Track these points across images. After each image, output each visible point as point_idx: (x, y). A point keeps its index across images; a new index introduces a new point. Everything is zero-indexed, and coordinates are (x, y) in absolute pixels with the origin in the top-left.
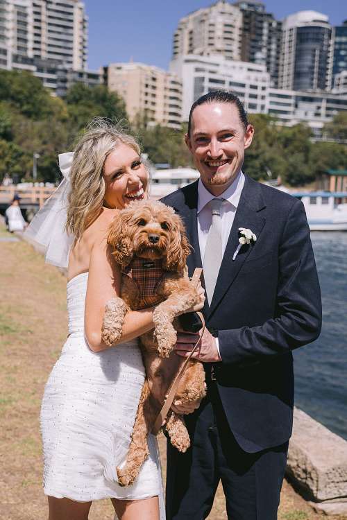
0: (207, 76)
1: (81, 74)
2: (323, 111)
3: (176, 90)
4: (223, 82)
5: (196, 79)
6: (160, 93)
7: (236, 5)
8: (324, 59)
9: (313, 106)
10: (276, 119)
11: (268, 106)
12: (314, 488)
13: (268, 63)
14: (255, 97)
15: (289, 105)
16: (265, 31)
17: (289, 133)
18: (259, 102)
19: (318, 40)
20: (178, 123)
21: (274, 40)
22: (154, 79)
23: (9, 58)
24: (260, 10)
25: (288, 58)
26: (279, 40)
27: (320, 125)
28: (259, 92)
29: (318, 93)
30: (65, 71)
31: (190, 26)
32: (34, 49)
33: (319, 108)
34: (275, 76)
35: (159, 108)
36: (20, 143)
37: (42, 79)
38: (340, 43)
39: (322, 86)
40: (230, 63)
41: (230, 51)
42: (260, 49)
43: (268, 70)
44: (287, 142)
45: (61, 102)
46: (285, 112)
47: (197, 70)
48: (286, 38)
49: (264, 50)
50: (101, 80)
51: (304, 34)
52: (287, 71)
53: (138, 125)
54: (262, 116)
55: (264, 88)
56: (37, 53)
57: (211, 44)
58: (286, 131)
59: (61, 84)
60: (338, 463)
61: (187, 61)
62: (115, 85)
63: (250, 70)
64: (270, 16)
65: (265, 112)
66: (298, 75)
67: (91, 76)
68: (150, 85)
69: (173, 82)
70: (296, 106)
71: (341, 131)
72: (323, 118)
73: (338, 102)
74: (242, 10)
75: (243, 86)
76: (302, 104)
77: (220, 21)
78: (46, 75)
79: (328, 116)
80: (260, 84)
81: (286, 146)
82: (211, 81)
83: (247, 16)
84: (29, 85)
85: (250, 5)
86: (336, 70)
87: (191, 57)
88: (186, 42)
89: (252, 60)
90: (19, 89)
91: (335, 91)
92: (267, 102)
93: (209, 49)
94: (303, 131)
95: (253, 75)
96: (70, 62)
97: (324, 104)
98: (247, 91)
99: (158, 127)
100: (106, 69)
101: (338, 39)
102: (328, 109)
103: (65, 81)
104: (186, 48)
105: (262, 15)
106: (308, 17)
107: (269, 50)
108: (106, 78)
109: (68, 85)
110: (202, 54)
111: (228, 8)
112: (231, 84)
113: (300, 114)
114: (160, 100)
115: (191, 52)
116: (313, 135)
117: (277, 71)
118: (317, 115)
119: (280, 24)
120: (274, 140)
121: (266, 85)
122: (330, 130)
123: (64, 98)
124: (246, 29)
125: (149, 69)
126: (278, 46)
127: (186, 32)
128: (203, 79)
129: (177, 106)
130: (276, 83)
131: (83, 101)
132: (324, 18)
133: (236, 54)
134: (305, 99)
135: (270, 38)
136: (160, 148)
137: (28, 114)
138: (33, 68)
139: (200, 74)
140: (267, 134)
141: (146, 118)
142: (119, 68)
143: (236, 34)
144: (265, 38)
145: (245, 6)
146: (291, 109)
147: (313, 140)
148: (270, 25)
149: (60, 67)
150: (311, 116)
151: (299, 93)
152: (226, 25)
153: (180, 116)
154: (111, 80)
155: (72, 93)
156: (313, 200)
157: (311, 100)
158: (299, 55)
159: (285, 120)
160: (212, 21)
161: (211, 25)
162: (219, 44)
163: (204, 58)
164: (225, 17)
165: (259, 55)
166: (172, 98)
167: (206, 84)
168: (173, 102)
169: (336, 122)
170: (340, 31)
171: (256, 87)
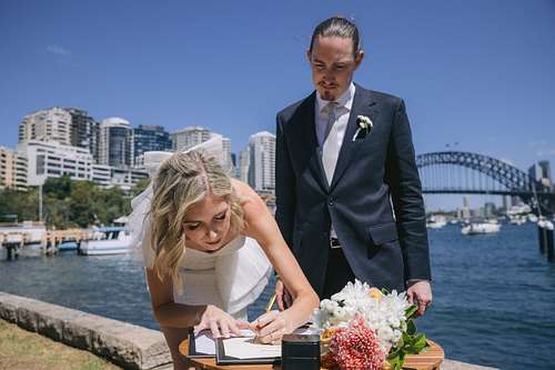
0: (47, 155)
2: (129, 179)
3: (22, 164)
4: (59, 159)
5: (38, 157)
6: (9, 165)
7: (67, 110)
8: (128, 147)
9: (124, 176)
10: (98, 184)
11: (92, 175)
13: (91, 148)
14: (83, 169)
15: (107, 175)
16: (88, 128)
17: (108, 193)
18: (86, 173)
19: (125, 136)
20: (25, 187)
21: (94, 134)
22: (3, 156)
24: (84, 114)
25: (104, 145)
26: (97, 134)
27: (129, 188)
28: (86, 166)
29: (126, 168)
31: (33, 121)
33: (127, 177)
34: (96, 156)
35: (8, 176)
38: (138, 138)
39: (128, 163)
40: (64, 147)
41: (64, 139)
42: (85, 139)
43: (91, 152)
44: (107, 199)
46: (104, 180)
47: (39, 150)
48: (102, 133)
49: (88, 140)
51: (114, 131)
52: (104, 153)
54: (88, 182)
55: (89, 164)
57: (49, 134)
58: (105, 192)
61: (31, 144)
63: (78, 152)
64: (91, 118)
65: (91, 179)
66: (112, 156)
69: (20, 158)
70: (112, 176)
72: (129, 183)
73: (139, 174)
74: (71, 114)
75: (74, 162)
76: (116, 175)
77: (55, 120)
79: (133, 182)
80: (86, 162)
81: (106, 201)
82: (50, 158)
83: (75, 118)
85: (76, 111)
86: (136, 154)
87: (34, 141)
88: (30, 131)
89: (80, 146)
91: (136, 167)
92: (91, 173)
93: (47, 137)
94: (117, 192)
95: (81, 155)
97: (130, 175)
98: (77, 165)
99: (7, 188)
101: (136, 136)
102: (133, 178)
104: (30, 136)
105: (85, 118)
106: (116, 121)
107: (91, 140)
110: (42, 140)
111: (60, 111)
112: (65, 160)
113: (115, 181)
114: (8, 171)
115: (33, 138)
116: (124, 194)
117: (97, 153)
118: (126, 181)
120: (98, 197)
121: (90, 162)
124: (74, 126)
126: (98, 138)
127: (29, 125)
128: (44, 157)
129: (23, 175)
130: (97, 161)
132: (126, 122)
133: (68, 141)
134: (117, 171)
135: (91, 132)
139: (42, 153)
140: (93, 194)
143: (68, 129)
144: (88, 132)
145: (73, 111)
146: (109, 177)
147: (125, 197)
148: (91, 124)
150: (122, 182)
151: (114, 168)
152: (60, 122)
153: (26, 182)
157: (121, 172)
158: (112, 144)
159: (105, 185)
160: (49, 119)
161: (48, 121)
162: (55, 134)
163: (44, 143)
164: (58, 118)
165: (84, 143)
166: (19, 169)
167: (47, 160)
168: (20, 172)
169: (138, 186)
170: (137, 131)
171: (83, 163)
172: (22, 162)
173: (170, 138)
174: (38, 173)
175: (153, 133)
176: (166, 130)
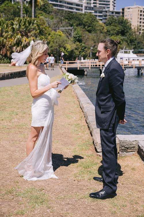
1: (113, 12)
23: (83, 8)
30: (106, 12)
32: (94, 3)
37: (96, 16)
45: (103, 25)
50: (121, 14)
56: (95, 5)
59: (104, 17)
62: (127, 16)
67: (117, 13)
68: (142, 15)
78: (98, 14)
84: (91, 19)
90: (86, 21)
96: (109, 8)
100: (123, 9)
103: (106, 16)
108: (123, 13)
109: (107, 17)
123: (105, 23)
125: (142, 7)
131: (113, 24)
137: (90, 31)
138: (93, 11)
142: (129, 8)
149: (104, 10)
154: (125, 14)
155: (108, 21)
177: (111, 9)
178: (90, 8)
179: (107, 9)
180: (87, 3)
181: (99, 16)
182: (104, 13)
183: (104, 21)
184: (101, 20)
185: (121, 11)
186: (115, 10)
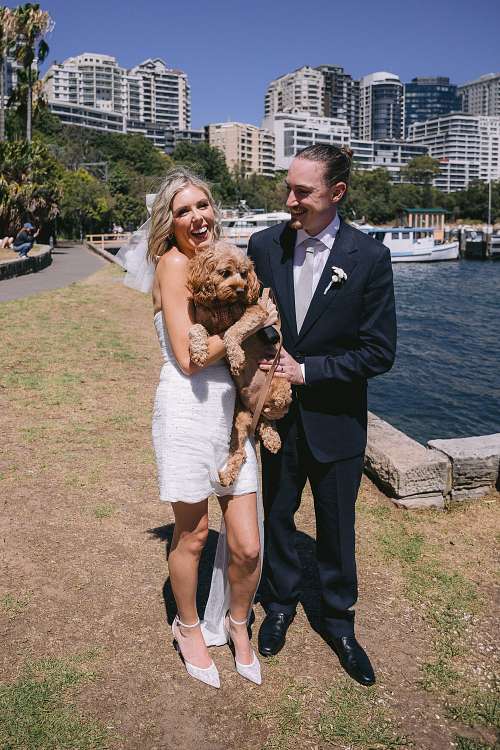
0: (296, 130)
1: (185, 134)
2: (399, 157)
3: (269, 144)
4: (310, 135)
5: (286, 133)
6: (255, 146)
7: (318, 69)
8: (398, 112)
9: (390, 153)
10: (359, 165)
12: (395, 487)
13: (349, 117)
15: (369, 152)
16: (345, 90)
17: (371, 177)
19: (391, 96)
20: (273, 172)
21: (353, 97)
22: (249, 135)
23: (124, 123)
24: (339, 72)
25: (366, 112)
26: (357, 97)
27: (398, 169)
28: (342, 142)
29: (394, 141)
30: (173, 132)
31: (279, 89)
32: (145, 115)
33: (395, 154)
34: (355, 128)
35: (255, 160)
36: (134, 196)
37: (152, 139)
38: (411, 98)
39: (397, 135)
40: (316, 119)
41: (316, 108)
42: (341, 105)
43: (349, 123)
44: (369, 185)
45: (169, 158)
46: (366, 159)
47: (287, 125)
48: (364, 95)
49: (345, 106)
50: (203, 138)
51: (379, 91)
52: (366, 123)
53: (237, 175)
55: (346, 139)
56: (148, 118)
57: (298, 103)
58: (367, 176)
59: (168, 143)
60: (417, 464)
61: (278, 118)
62: (215, 141)
63: (333, 123)
64: (348, 76)
66: (375, 126)
67: (194, 135)
68: (246, 140)
69: (266, 137)
70: (376, 153)
71: (416, 174)
72: (400, 164)
73: (412, 149)
74: (324, 73)
75: (328, 137)
76: (379, 152)
77: (305, 83)
78: (155, 137)
79: (403, 161)
80: (343, 136)
81: (367, 189)
82: (299, 134)
83: (328, 77)
84: (142, 146)
85: (330, 69)
86: (409, 121)
87: (281, 114)
88: (277, 102)
89: (335, 115)
90: (132, 149)
91: (408, 140)
93: (296, 107)
94: (382, 175)
95: (336, 128)
96: (177, 124)
97: (400, 151)
99: (254, 175)
100: (207, 129)
101: (409, 95)
102: (403, 155)
103: (172, 140)
104: (276, 107)
105: (341, 76)
106: (381, 77)
107: (349, 106)
108: (207, 136)
109: (174, 144)
110: (290, 112)
111: (311, 72)
112: (316, 136)
113: (379, 161)
114: (255, 153)
115: (280, 110)
116: (392, 179)
117: (357, 123)
118: (394, 160)
119: (357, 83)
120: (358, 183)
121: (348, 136)
122: (407, 173)
123: (171, 155)
124: (327, 89)
125: (244, 126)
126: (357, 102)
127: (276, 93)
128: (293, 132)
129: (271, 157)
130: (357, 134)
131: (188, 157)
132: (397, 77)
133: (320, 111)
134: (383, 147)
135: (349, 95)
136: (256, 194)
137: (141, 170)
138: (145, 131)
139: (291, 129)
141: (243, 169)
142: (218, 127)
143: (319, 93)
144: (345, 96)
145: (326, 70)
146: (372, 156)
147: (392, 183)
148: (349, 84)
149: (168, 129)
150: (388, 162)
151: (377, 142)
152: (310, 86)
153: (273, 166)
154: (212, 137)
155: (178, 150)
156: (395, 235)
157: (388, 148)
158: (375, 109)
159: (366, 166)
160: (298, 84)
161: (297, 87)
162: (305, 103)
163: (293, 115)
164: (309, 80)
165: (340, 111)
166: (265, 150)
167: (296, 137)
168: (267, 154)
169: (411, 166)
170: (410, 88)
171: (339, 138)
172: (269, 141)
173: (458, 93)
174: (286, 154)
175: (432, 88)
176: (452, 82)
177: (182, 127)
178: (139, 125)
179: (174, 128)
180: (132, 115)
181: (158, 141)
182: (167, 134)
183: (168, 150)
184: (163, 147)
185: (203, 131)
186: (190, 130)
